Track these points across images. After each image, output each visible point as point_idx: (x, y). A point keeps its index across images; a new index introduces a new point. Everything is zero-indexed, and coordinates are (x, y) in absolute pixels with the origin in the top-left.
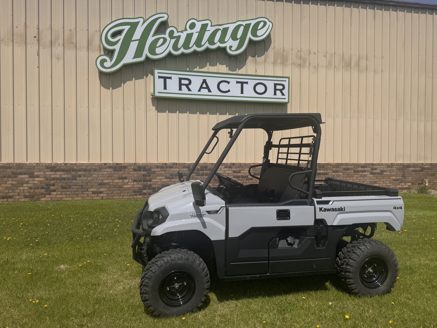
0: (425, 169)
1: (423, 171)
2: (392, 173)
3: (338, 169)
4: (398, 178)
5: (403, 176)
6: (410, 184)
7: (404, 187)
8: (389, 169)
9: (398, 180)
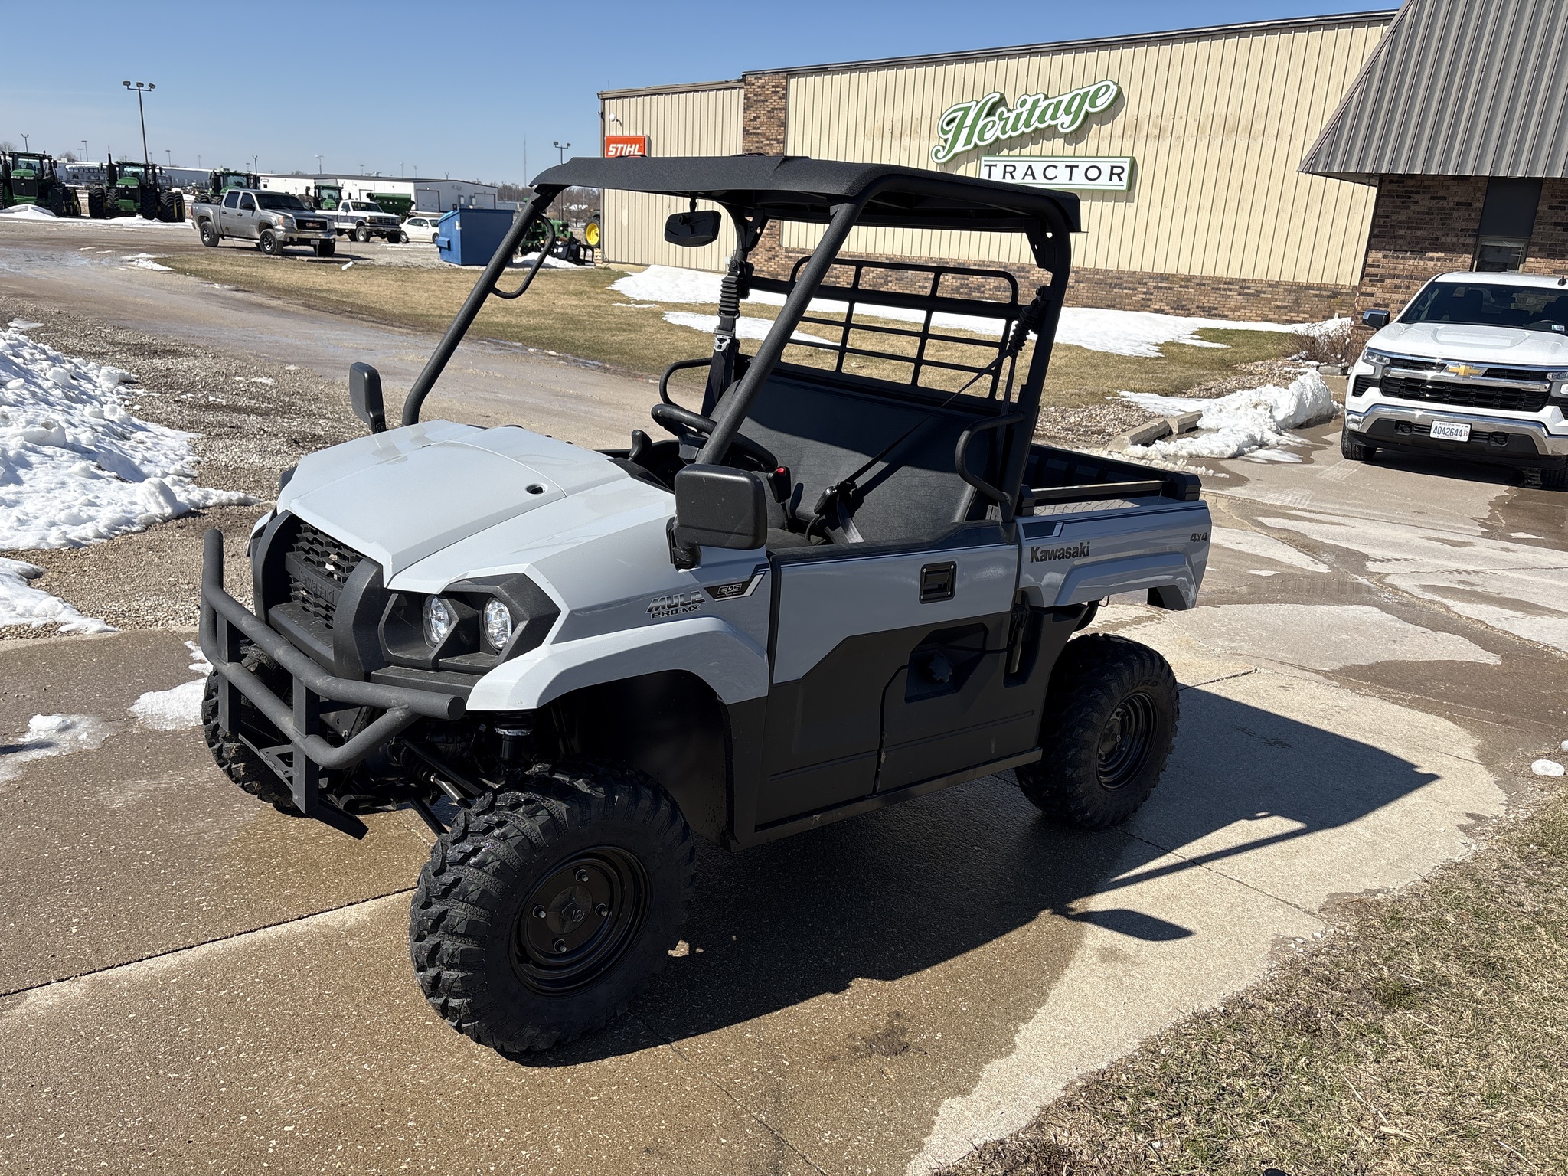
0: (1341, 294)
1: (1334, 298)
2: (1276, 297)
3: (1187, 283)
4: (1286, 304)
5: (1297, 302)
6: (1306, 316)
7: (1294, 319)
8: (1271, 289)
9: (1286, 307)
